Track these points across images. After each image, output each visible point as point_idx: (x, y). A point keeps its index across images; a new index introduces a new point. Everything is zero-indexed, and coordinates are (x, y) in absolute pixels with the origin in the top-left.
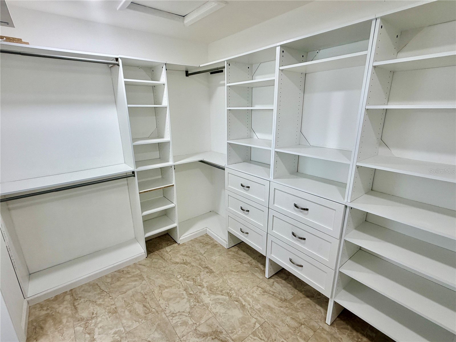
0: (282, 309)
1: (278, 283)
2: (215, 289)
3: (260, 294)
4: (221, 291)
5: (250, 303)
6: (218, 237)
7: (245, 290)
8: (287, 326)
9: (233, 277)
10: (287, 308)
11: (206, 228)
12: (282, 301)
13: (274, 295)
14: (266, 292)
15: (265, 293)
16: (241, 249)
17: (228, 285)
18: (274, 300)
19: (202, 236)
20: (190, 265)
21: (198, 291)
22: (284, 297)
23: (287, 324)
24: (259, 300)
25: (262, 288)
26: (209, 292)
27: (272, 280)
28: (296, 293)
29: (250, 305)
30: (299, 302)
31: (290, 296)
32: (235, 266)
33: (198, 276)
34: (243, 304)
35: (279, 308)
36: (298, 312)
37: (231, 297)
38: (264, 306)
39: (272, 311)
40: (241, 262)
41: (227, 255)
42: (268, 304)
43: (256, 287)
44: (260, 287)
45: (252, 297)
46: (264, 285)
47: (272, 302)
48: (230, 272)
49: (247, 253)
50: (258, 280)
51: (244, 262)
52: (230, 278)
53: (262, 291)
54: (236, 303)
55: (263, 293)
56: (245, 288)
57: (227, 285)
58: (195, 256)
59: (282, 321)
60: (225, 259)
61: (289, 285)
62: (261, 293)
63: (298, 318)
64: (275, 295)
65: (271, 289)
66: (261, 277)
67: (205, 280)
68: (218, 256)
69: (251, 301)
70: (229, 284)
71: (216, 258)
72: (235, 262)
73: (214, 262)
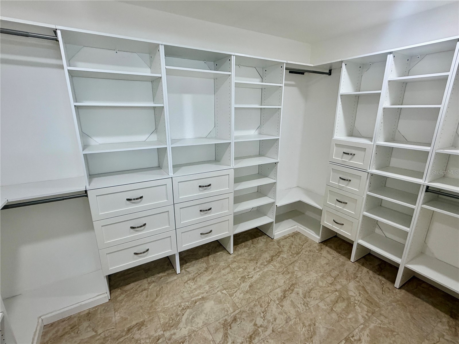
0: (214, 273)
1: (187, 268)
2: (171, 322)
3: (194, 283)
4: (177, 315)
5: (201, 292)
6: (83, 303)
7: (185, 293)
8: (228, 274)
9: (163, 301)
10: (214, 270)
11: (40, 317)
12: (207, 271)
13: (199, 275)
14: (194, 278)
15: (195, 279)
16: (122, 286)
17: (172, 308)
18: (204, 275)
21: (166, 342)
22: (203, 268)
23: (227, 273)
24: (201, 285)
25: (189, 279)
26: (173, 329)
27: (183, 271)
28: (203, 260)
29: (203, 293)
30: (211, 261)
31: (205, 265)
32: (147, 297)
33: (139, 342)
34: (201, 298)
35: (213, 274)
36: (219, 265)
37: (188, 307)
38: (207, 283)
39: (213, 279)
40: (145, 290)
41: (121, 303)
42: (207, 280)
43: (186, 284)
44: (187, 281)
45: (195, 289)
46: (186, 278)
47: (206, 277)
48: (153, 303)
49: (133, 282)
50: (178, 281)
51: (146, 288)
52: (162, 304)
53: (191, 281)
54: (197, 303)
55: (194, 281)
56: (183, 293)
57: (170, 309)
59: (224, 275)
60: (128, 306)
61: (193, 262)
62: (193, 282)
63: (224, 266)
64: (200, 273)
65: (193, 274)
66: (175, 278)
67: (152, 333)
68: (116, 313)
69: (198, 291)
70: (172, 306)
71: (118, 317)
72: (140, 296)
73: (126, 319)
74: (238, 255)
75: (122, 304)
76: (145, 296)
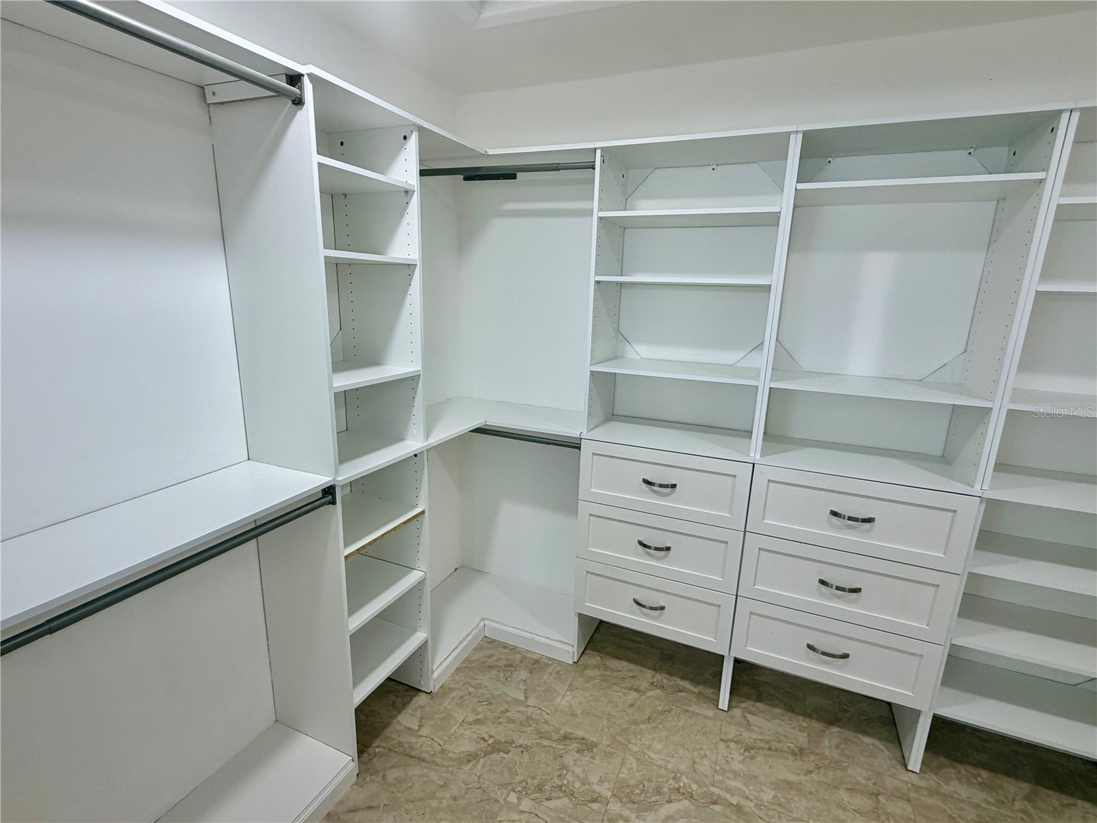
0: (814, 776)
1: (753, 714)
2: (638, 791)
3: (744, 759)
4: (658, 791)
5: (745, 792)
6: (537, 638)
7: (706, 762)
8: (857, 815)
9: (653, 739)
10: (822, 770)
11: (484, 619)
12: (798, 757)
13: (771, 750)
14: (752, 749)
15: (752, 751)
16: (607, 654)
17: (660, 767)
18: (781, 761)
19: (479, 648)
20: (516, 747)
21: (601, 818)
22: (792, 743)
23: (855, 810)
24: (756, 777)
25: (736, 740)
26: (631, 809)
27: (737, 712)
28: (805, 725)
29: (747, 798)
30: (826, 743)
31: (802, 739)
32: (631, 706)
33: (565, 772)
34: (735, 804)
35: (809, 777)
36: (845, 769)
37: (692, 797)
38: (776, 785)
39: (799, 790)
40: (636, 690)
41: (588, 682)
42: (781, 777)
43: (722, 745)
44: (731, 741)
45: (736, 774)
46: (732, 732)
47: (785, 770)
48: (633, 727)
49: (629, 661)
50: (710, 724)
51: (642, 688)
52: (648, 743)
53: (740, 749)
54: (717, 808)
55: (747, 754)
56: (702, 757)
57: (655, 767)
58: (508, 714)
59: (840, 806)
60: (592, 695)
61: (777, 711)
62: (742, 754)
63: (857, 783)
64: (774, 748)
65: (755, 736)
66: (710, 713)
67: (594, 779)
68: (569, 693)
69: (740, 785)
70: (660, 762)
71: (567, 701)
72: (621, 694)
73: (574, 715)
74: (933, 792)
75: (587, 685)
76: (629, 702)
